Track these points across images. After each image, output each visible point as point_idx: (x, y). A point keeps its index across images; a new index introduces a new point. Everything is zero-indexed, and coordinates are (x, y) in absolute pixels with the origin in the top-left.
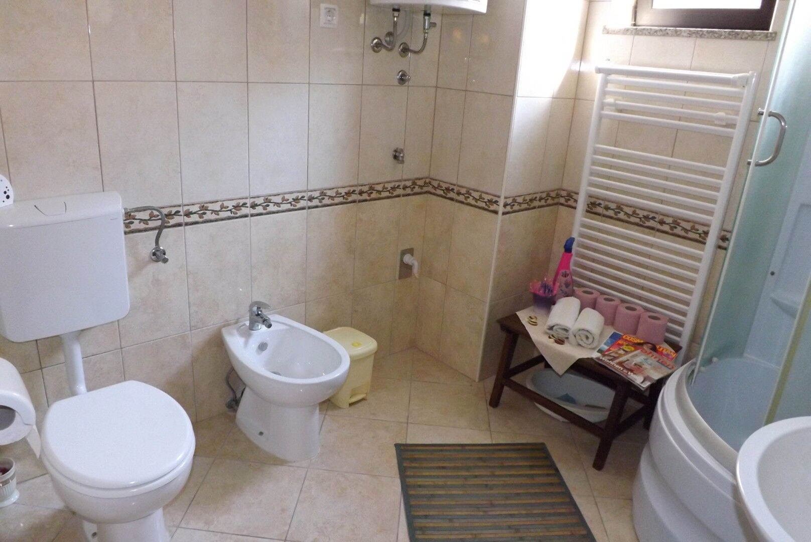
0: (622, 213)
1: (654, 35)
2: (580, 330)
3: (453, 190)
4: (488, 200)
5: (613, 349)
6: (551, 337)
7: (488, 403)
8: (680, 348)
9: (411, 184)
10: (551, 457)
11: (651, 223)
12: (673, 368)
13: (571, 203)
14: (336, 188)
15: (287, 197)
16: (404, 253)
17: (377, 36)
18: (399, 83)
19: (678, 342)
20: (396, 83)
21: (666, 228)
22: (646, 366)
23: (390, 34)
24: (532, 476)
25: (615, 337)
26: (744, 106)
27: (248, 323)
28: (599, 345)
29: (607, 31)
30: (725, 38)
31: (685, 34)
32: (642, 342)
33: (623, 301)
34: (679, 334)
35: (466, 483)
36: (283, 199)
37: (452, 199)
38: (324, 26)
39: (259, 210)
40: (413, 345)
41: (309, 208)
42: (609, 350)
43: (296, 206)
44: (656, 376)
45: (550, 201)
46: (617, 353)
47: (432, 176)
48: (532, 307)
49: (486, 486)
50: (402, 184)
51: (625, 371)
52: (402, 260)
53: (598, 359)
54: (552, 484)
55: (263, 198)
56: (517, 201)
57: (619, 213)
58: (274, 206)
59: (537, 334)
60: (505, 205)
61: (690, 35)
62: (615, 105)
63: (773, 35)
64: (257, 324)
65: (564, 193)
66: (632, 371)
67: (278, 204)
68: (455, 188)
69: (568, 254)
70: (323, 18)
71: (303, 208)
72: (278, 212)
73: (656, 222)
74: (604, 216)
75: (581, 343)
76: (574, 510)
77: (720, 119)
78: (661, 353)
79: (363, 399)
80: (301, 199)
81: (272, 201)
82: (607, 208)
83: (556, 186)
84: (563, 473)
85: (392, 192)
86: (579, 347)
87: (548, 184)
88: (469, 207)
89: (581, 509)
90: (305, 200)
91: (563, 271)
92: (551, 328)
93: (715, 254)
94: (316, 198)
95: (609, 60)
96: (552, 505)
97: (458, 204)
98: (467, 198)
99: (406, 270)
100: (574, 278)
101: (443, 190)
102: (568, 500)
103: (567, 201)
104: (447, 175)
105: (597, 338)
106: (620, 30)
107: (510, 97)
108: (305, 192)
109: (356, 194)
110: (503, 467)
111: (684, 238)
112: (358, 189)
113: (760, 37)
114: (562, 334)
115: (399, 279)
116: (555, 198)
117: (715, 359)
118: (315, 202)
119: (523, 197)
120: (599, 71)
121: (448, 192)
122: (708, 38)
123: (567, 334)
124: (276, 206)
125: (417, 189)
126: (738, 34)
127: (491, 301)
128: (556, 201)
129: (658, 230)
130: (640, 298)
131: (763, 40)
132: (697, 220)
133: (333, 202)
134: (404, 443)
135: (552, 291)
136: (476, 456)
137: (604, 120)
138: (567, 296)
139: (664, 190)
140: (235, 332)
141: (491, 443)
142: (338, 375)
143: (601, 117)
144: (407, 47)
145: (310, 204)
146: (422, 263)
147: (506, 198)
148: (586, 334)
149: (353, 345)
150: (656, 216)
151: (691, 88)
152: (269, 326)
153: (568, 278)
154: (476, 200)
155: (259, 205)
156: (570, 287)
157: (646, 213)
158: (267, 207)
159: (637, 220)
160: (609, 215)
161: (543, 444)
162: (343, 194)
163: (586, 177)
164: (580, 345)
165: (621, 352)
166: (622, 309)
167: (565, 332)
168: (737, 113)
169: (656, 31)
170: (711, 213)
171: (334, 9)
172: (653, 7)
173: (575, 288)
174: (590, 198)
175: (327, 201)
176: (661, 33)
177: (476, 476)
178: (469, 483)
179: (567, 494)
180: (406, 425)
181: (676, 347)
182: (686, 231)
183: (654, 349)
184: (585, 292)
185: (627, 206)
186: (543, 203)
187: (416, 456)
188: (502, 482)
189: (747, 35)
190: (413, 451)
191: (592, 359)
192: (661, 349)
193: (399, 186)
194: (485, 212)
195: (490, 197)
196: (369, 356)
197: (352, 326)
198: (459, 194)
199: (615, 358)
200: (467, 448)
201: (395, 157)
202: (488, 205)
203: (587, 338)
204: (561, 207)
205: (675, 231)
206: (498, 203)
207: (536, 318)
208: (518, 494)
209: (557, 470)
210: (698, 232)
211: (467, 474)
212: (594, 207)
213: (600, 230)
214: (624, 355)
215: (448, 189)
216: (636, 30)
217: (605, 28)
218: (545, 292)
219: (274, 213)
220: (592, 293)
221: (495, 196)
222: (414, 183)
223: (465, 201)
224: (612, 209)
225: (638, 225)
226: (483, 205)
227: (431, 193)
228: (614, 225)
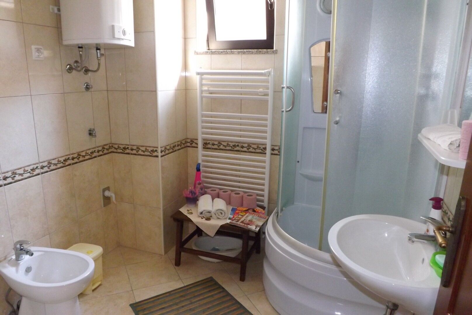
0: (222, 146)
1: (221, 54)
2: (217, 210)
3: (128, 148)
4: (151, 150)
5: (235, 217)
6: (203, 218)
7: (174, 265)
8: (265, 208)
9: (101, 149)
10: (217, 283)
11: (237, 148)
12: (266, 218)
13: (194, 145)
14: (57, 158)
15: (26, 169)
16: (104, 190)
17: (69, 63)
18: (86, 90)
19: (263, 205)
20: (84, 90)
21: (245, 149)
22: (254, 220)
23: (76, 62)
24: (212, 296)
25: (233, 210)
26: (270, 85)
27: (14, 257)
28: (228, 216)
29: (197, 53)
30: (255, 54)
31: (236, 53)
32: (247, 209)
33: (232, 191)
34: (263, 201)
35: (179, 312)
36: (25, 171)
37: (128, 154)
38: (36, 59)
39: (9, 180)
40: (119, 245)
41: (42, 173)
42: (234, 217)
43: (33, 174)
44: (261, 224)
45: (183, 146)
46: (238, 217)
47: (113, 142)
48: (186, 205)
49: (190, 309)
50: (96, 149)
51: (246, 225)
52: (104, 195)
53: (231, 222)
54: (224, 297)
55: (10, 172)
56: (167, 148)
57: (220, 146)
58: (19, 176)
59: (195, 218)
60: (162, 152)
61: (239, 53)
62: (208, 90)
63: (276, 51)
64: (22, 255)
65: (189, 141)
66: (249, 224)
67: (21, 175)
68: (129, 147)
69: (198, 172)
70: (35, 54)
71: (38, 174)
72: (22, 180)
73: (239, 147)
74: (213, 149)
75: (219, 217)
76: (239, 306)
77: (260, 92)
78: (258, 212)
79: (100, 285)
80: (36, 169)
81: (17, 173)
82: (213, 145)
83: (184, 138)
84: (226, 288)
85: (91, 155)
86: (219, 219)
87: (180, 137)
88: (140, 157)
89: (242, 303)
90: (39, 169)
91: (198, 182)
92: (201, 213)
93: (271, 158)
94: (46, 166)
95: (201, 68)
96: (228, 307)
97: (132, 156)
98: (137, 151)
99: (107, 200)
100: (204, 184)
101: (122, 149)
102: (234, 302)
103: (191, 144)
104: (123, 140)
105: (226, 212)
106: (203, 52)
107: (154, 91)
108: (38, 163)
109: (70, 160)
110: (195, 297)
111: (254, 153)
112: (71, 157)
113: (270, 52)
114: (208, 215)
115: (104, 206)
116: (185, 143)
117: (284, 208)
118: (46, 169)
119: (169, 146)
120: (198, 74)
121: (125, 150)
122: (247, 54)
123: (211, 214)
124: (20, 176)
125: (105, 151)
126: (260, 51)
127: (163, 207)
128: (185, 145)
129: (242, 151)
130: (239, 187)
131: (272, 54)
132: (258, 143)
133: (57, 167)
134: (135, 302)
135: (196, 194)
136: (178, 296)
137: (204, 99)
138: (203, 195)
139: (240, 130)
140: (7, 265)
141: (184, 286)
142: (89, 273)
143: (202, 97)
144: (87, 69)
145: (42, 171)
146: (116, 194)
147: (161, 147)
148: (221, 212)
149: (87, 253)
150: (239, 144)
151: (244, 78)
152: (32, 254)
153: (202, 185)
154: (144, 151)
155: (9, 177)
156: (203, 190)
157: (234, 144)
158: (15, 178)
159: (230, 148)
160: (215, 148)
161: (211, 278)
162: (62, 161)
163: (200, 130)
164: (219, 218)
165: (240, 216)
166: (233, 195)
167: (209, 214)
168: (268, 89)
169: (222, 52)
170: (266, 138)
171: (41, 49)
172: (217, 40)
173: (206, 190)
174: (204, 141)
175: (53, 167)
176: (224, 53)
177: (183, 307)
178: (181, 311)
179: (233, 299)
180: (132, 292)
181: (263, 208)
182: (255, 149)
183: (254, 211)
184: (212, 190)
185: (223, 142)
186: (179, 147)
187: (145, 307)
188: (198, 305)
189: (265, 52)
190: (141, 305)
191: (227, 224)
192: (257, 211)
193: (95, 151)
194: (151, 157)
195: (152, 149)
196: (99, 258)
197: (81, 242)
198: (132, 150)
199: (238, 221)
200: (172, 293)
201: (90, 134)
202: (152, 153)
203: (221, 213)
204: (188, 148)
205: (250, 150)
206: (158, 151)
207: (191, 210)
208: (209, 308)
209: (223, 288)
210: (261, 148)
211: (177, 307)
212: (206, 145)
213: (212, 157)
214: (242, 217)
215: (124, 148)
216: (210, 52)
217: (195, 52)
218: (192, 195)
219: (19, 180)
220: (215, 190)
221: (155, 147)
222: (103, 148)
223: (137, 153)
224: (216, 145)
225: (231, 150)
226: (149, 153)
227: (113, 152)
228: (219, 152)
